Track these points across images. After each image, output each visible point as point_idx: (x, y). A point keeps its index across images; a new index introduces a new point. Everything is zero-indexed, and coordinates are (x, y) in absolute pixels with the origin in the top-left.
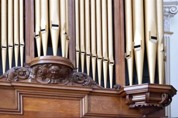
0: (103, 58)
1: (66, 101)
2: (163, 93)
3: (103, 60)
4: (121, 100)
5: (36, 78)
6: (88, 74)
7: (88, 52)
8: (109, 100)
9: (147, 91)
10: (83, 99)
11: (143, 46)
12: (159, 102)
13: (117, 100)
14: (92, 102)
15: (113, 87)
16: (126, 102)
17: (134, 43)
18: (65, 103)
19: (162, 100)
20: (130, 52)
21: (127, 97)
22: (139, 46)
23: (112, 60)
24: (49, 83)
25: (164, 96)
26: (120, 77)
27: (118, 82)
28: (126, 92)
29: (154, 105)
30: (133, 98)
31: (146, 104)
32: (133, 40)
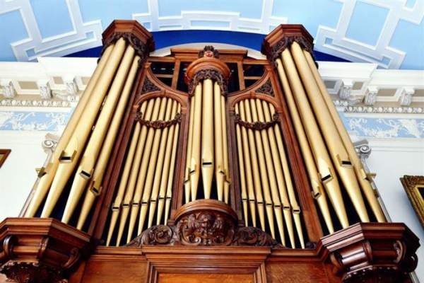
0: (282, 205)
1: (229, 276)
2: (394, 240)
3: (282, 208)
4: (324, 269)
5: (181, 240)
6: (263, 229)
7: (260, 199)
8: (304, 269)
9: (363, 238)
10: (259, 270)
11: (334, 175)
12: (395, 261)
13: (316, 269)
14: (274, 276)
15: (305, 247)
16: (335, 271)
17: (320, 175)
18: (227, 280)
19: (397, 256)
20: (319, 187)
21: (333, 258)
22: (329, 176)
23: (295, 207)
24: (199, 245)
25: (398, 246)
26: (313, 229)
27: (311, 237)
28: (328, 248)
29: (386, 267)
30: (343, 259)
31: (370, 267)
32: (318, 171)
